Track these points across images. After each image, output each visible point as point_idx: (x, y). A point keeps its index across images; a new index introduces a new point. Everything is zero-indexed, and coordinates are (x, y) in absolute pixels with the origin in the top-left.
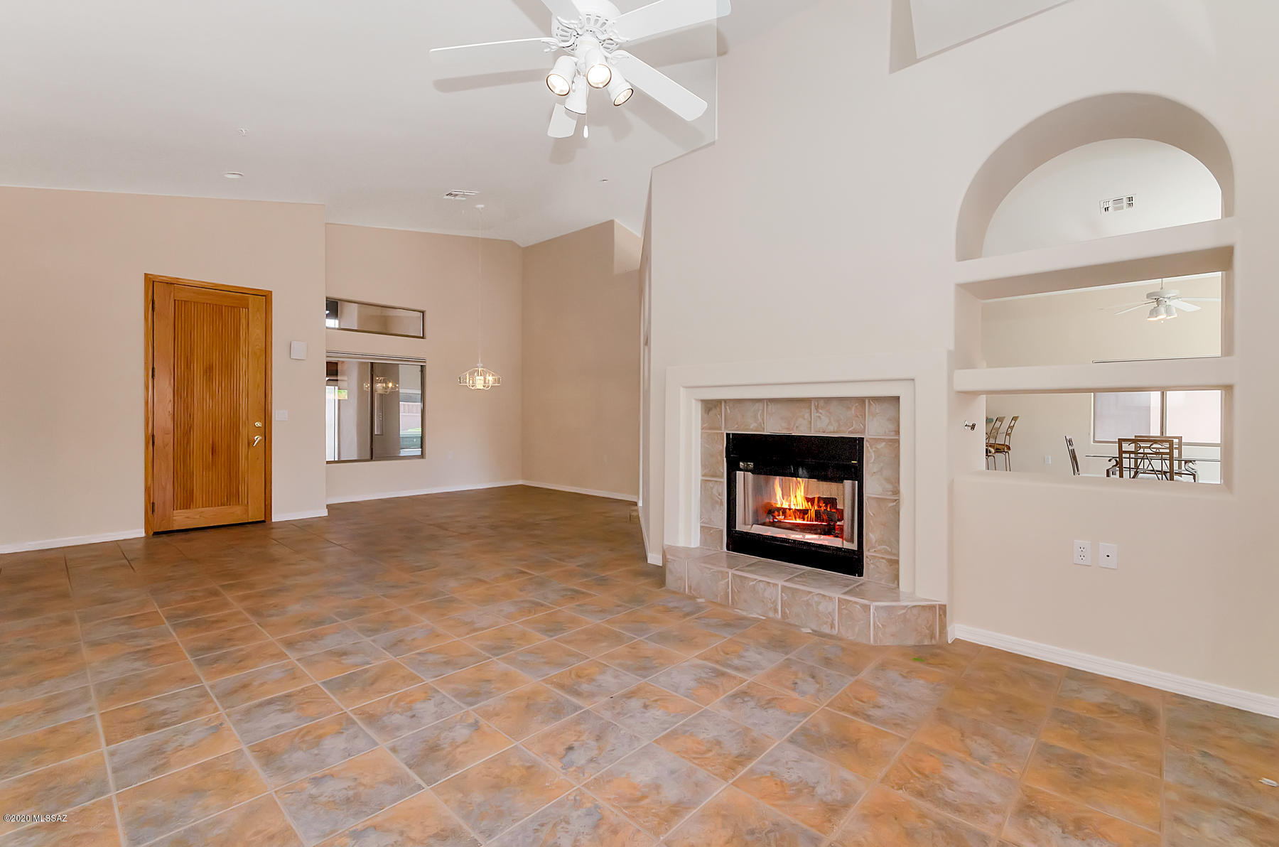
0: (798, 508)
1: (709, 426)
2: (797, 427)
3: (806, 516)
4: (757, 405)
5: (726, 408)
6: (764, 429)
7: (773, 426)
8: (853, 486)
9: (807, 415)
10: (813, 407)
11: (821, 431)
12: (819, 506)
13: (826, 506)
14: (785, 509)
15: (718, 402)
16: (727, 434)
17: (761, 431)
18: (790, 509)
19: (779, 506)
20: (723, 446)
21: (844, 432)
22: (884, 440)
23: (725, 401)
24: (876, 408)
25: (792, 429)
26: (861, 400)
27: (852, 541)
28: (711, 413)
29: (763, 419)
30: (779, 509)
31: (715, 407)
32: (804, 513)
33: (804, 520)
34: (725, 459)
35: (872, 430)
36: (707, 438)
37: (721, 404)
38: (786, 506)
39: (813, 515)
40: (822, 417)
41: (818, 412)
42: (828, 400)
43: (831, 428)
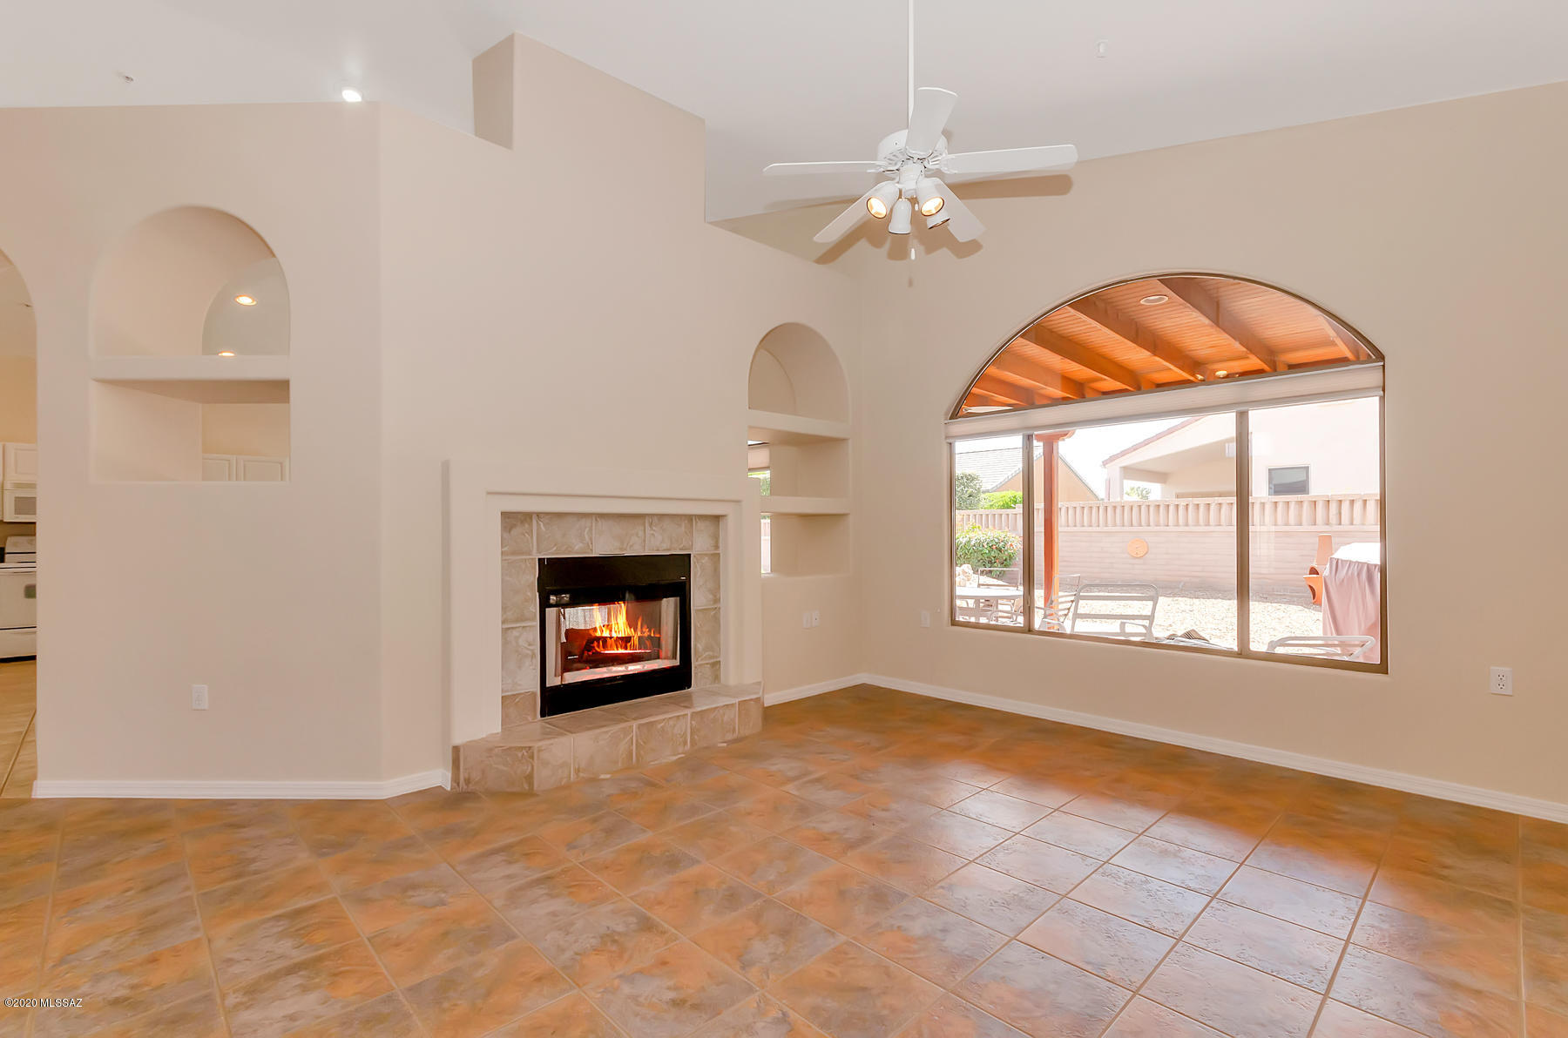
0: (620, 636)
1: (510, 553)
2: (631, 546)
3: (629, 644)
4: (583, 522)
5: (538, 525)
6: (592, 550)
7: (602, 544)
8: (676, 601)
9: (641, 533)
10: (647, 525)
11: (655, 549)
12: (642, 632)
13: (650, 631)
14: (605, 638)
15: (527, 517)
16: (539, 559)
17: (588, 553)
18: (611, 638)
19: (598, 634)
20: (535, 576)
21: (675, 549)
22: (706, 555)
23: (538, 515)
24: (701, 525)
25: (625, 550)
26: (690, 518)
27: (674, 657)
28: (514, 532)
29: (591, 539)
30: (598, 639)
31: (522, 522)
32: (626, 641)
33: (626, 649)
34: (537, 594)
35: (697, 545)
36: (508, 567)
37: (531, 518)
38: (606, 634)
39: (637, 642)
40: (656, 535)
41: (652, 529)
42: (662, 516)
43: (664, 546)
